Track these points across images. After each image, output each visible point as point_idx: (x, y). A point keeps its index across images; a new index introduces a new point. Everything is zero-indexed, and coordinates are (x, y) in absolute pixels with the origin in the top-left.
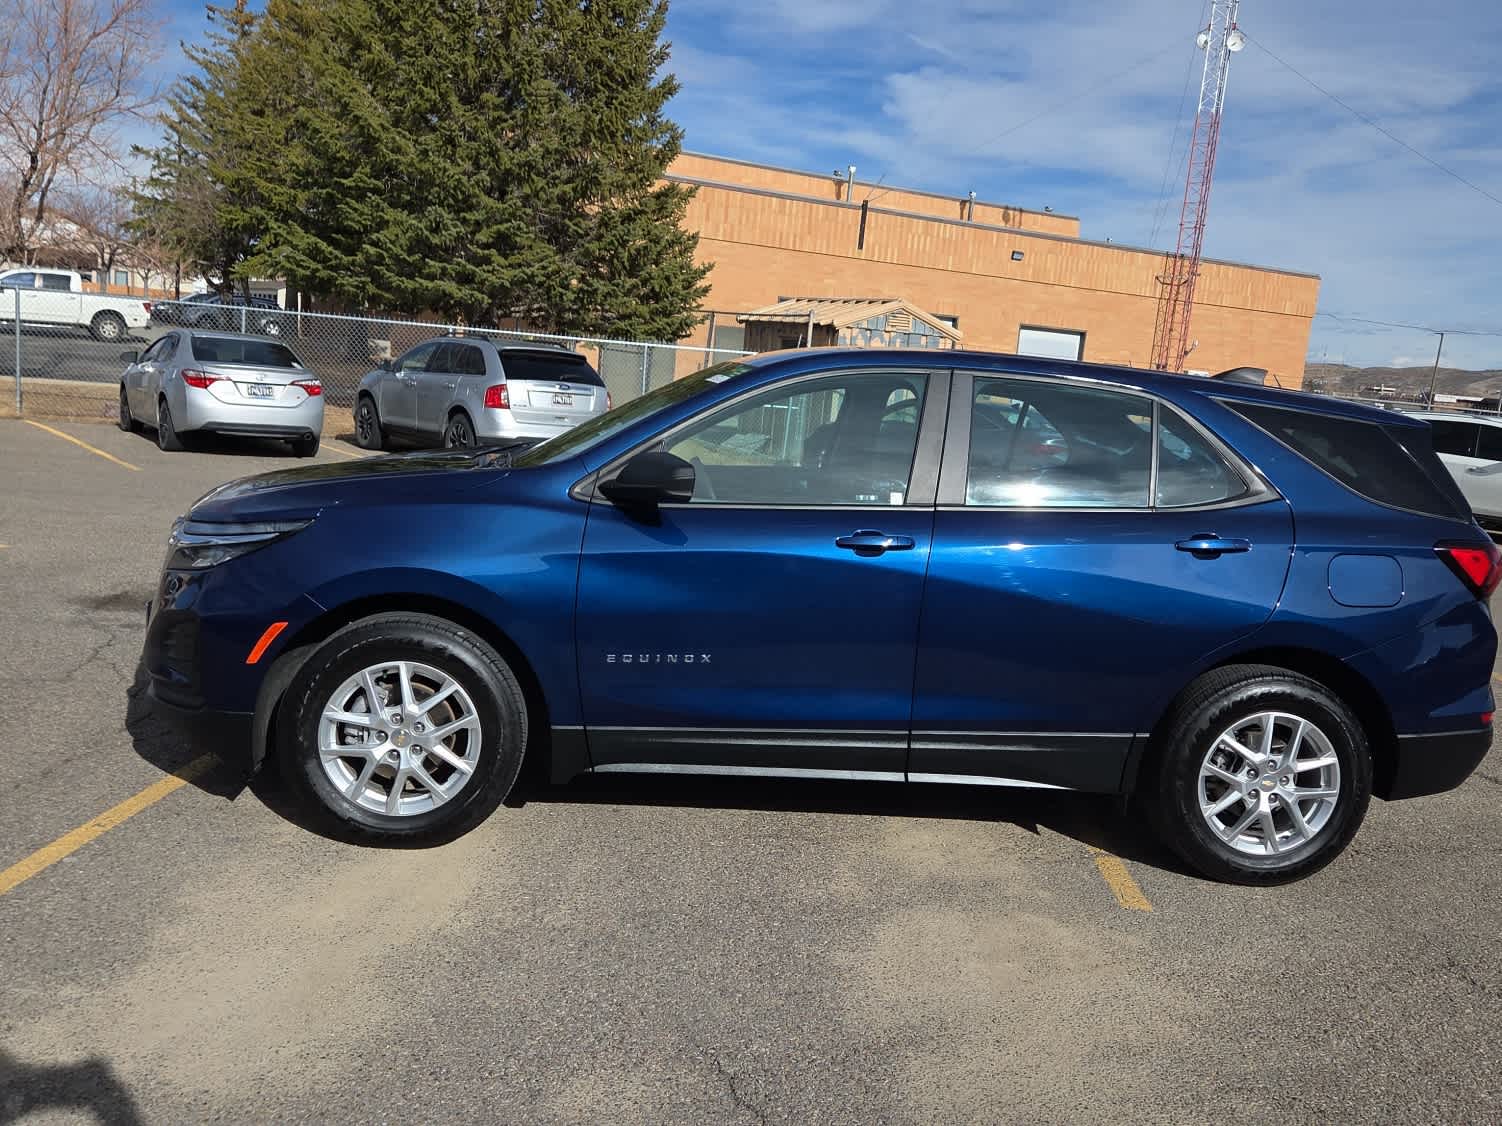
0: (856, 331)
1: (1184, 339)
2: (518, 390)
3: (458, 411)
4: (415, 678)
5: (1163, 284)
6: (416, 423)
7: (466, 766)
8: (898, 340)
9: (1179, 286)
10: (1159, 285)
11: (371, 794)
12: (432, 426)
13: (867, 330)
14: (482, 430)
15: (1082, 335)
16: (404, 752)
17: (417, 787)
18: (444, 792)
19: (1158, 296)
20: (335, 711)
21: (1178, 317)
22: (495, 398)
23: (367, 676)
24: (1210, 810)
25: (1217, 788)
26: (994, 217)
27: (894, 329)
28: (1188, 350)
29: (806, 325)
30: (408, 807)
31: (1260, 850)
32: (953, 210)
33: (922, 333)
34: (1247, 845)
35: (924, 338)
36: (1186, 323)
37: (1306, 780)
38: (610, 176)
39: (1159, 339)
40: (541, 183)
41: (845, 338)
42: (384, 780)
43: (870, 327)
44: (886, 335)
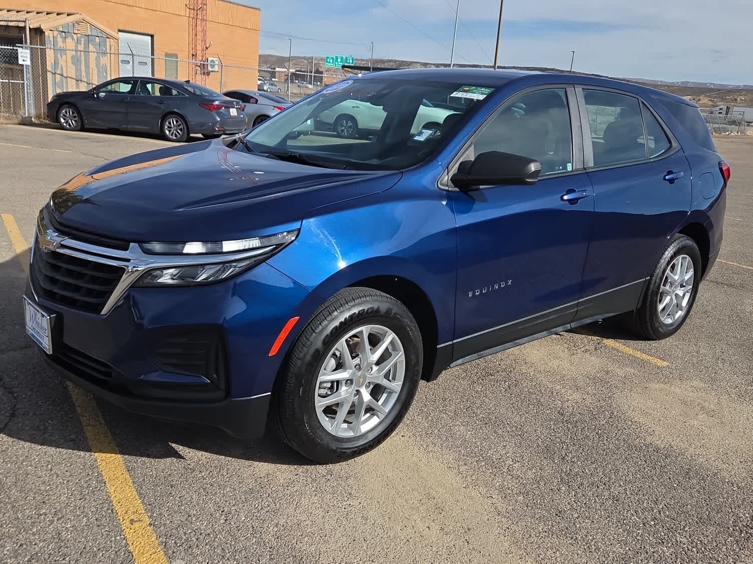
0: (56, 33)
1: (204, 41)
5: (189, 9)
8: (83, 39)
9: (197, 11)
10: (188, 10)
13: (62, 32)
15: (152, 36)
19: (188, 15)
21: (199, 28)
27: (79, 32)
28: (207, 46)
29: (24, 28)
33: (96, 35)
35: (97, 38)
36: (204, 31)
39: (191, 40)
41: (49, 37)
43: (64, 31)
44: (75, 36)
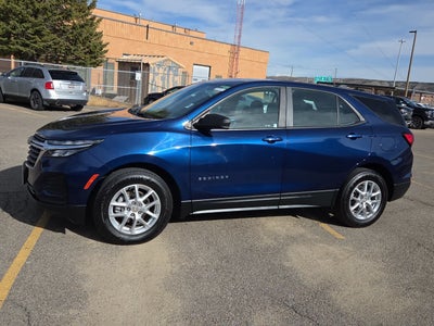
0: (155, 65)
1: (236, 69)
2: (56, 83)
3: (35, 91)
4: (140, 190)
6: (18, 94)
7: (156, 216)
8: (167, 68)
9: (235, 54)
10: (229, 53)
11: (125, 228)
12: (25, 95)
13: (158, 65)
14: (44, 97)
15: (210, 67)
16: (136, 214)
17: (139, 224)
18: (149, 224)
19: (229, 56)
20: (113, 203)
21: (235, 63)
22: (49, 86)
23: (124, 190)
24: (352, 208)
25: (354, 202)
26: (182, 31)
27: (166, 65)
28: (238, 72)
29: (140, 63)
30: (138, 231)
31: (362, 218)
32: (170, 29)
33: (174, 66)
34: (360, 217)
35: (174, 68)
36: (237, 64)
37: (373, 198)
38: (75, 13)
39: (230, 69)
40: (50, 14)
41: (151, 67)
42: (130, 223)
44: (164, 67)
